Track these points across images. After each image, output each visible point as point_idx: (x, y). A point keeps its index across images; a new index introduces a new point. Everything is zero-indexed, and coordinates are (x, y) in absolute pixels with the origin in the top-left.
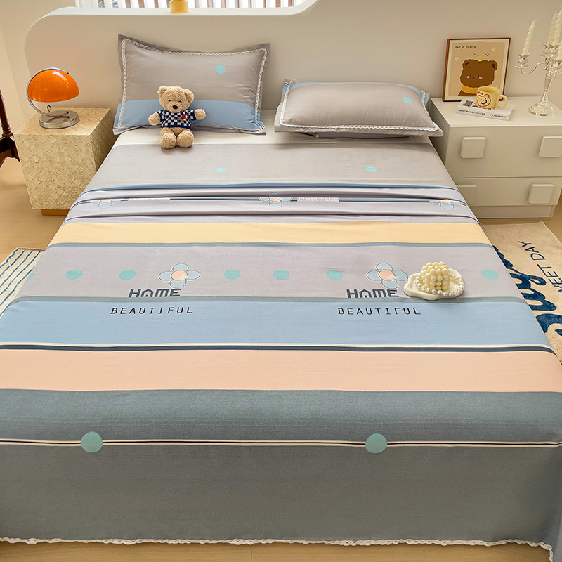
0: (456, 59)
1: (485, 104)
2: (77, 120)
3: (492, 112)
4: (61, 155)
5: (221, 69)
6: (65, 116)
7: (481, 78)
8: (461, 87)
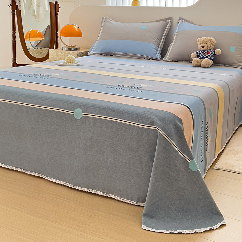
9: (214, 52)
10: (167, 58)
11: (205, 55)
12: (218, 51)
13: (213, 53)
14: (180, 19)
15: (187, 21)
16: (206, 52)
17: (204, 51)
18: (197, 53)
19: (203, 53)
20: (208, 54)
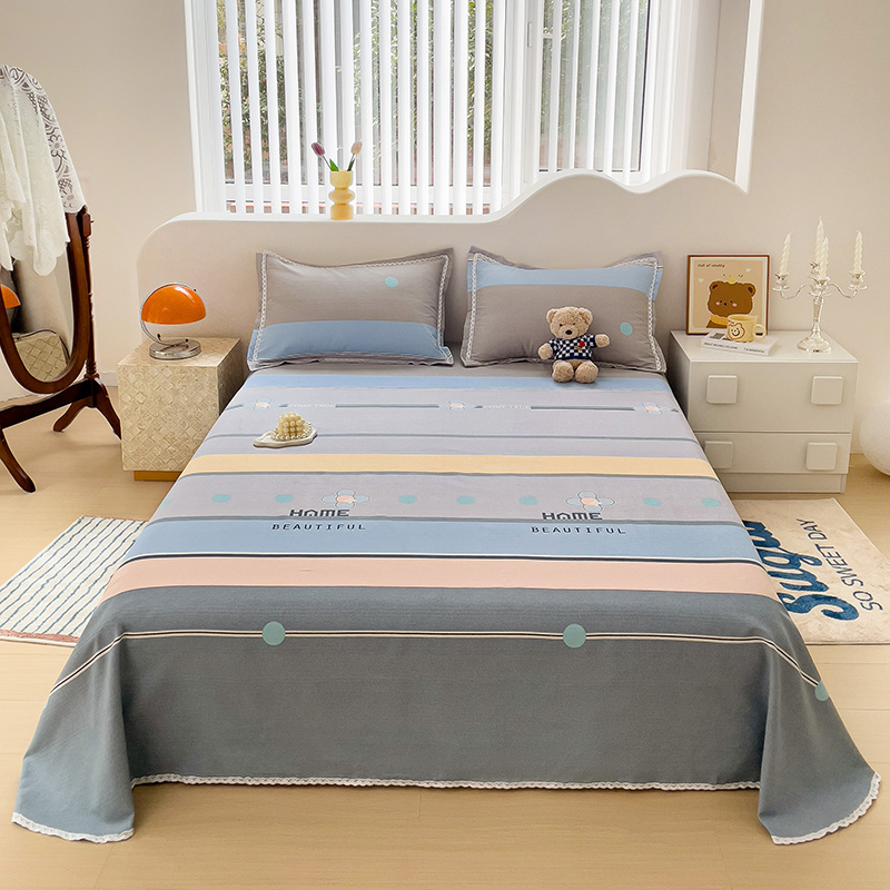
0: (701, 280)
1: (738, 337)
2: (197, 351)
3: (747, 345)
4: (176, 392)
5: (392, 282)
6: (184, 345)
7: (735, 305)
8: (709, 316)
9: (593, 340)
10: (468, 356)
11: (576, 351)
12: (602, 339)
13: (592, 344)
14: (473, 251)
15: (490, 255)
16: (576, 344)
17: (571, 341)
18: (552, 345)
19: (568, 345)
20: (581, 346)
